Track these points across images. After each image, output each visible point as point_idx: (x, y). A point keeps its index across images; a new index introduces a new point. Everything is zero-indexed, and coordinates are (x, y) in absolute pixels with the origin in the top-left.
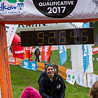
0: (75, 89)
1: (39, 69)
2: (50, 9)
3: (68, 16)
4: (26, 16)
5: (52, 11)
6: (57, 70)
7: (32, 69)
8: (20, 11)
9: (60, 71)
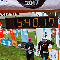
1: (14, 45)
2: (27, 2)
3: (40, 7)
4: (10, 6)
5: (29, 4)
7: (9, 45)
8: (6, 3)
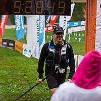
0: (33, 61)
6: (14, 45)
9: (17, 46)
